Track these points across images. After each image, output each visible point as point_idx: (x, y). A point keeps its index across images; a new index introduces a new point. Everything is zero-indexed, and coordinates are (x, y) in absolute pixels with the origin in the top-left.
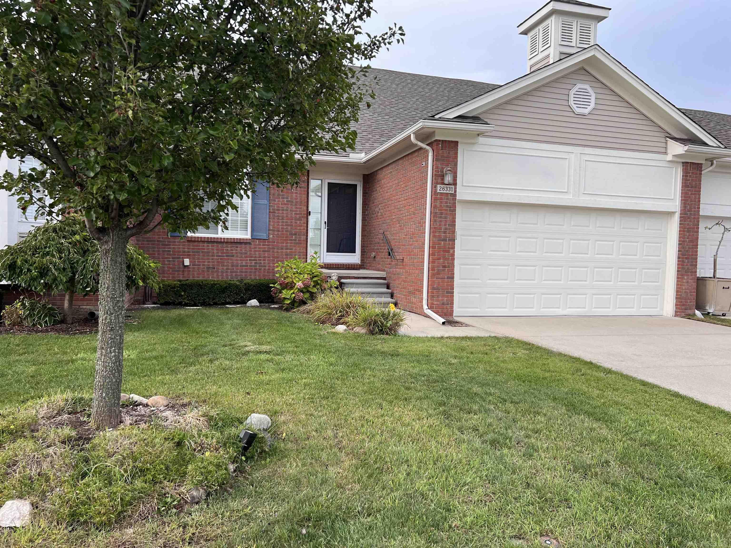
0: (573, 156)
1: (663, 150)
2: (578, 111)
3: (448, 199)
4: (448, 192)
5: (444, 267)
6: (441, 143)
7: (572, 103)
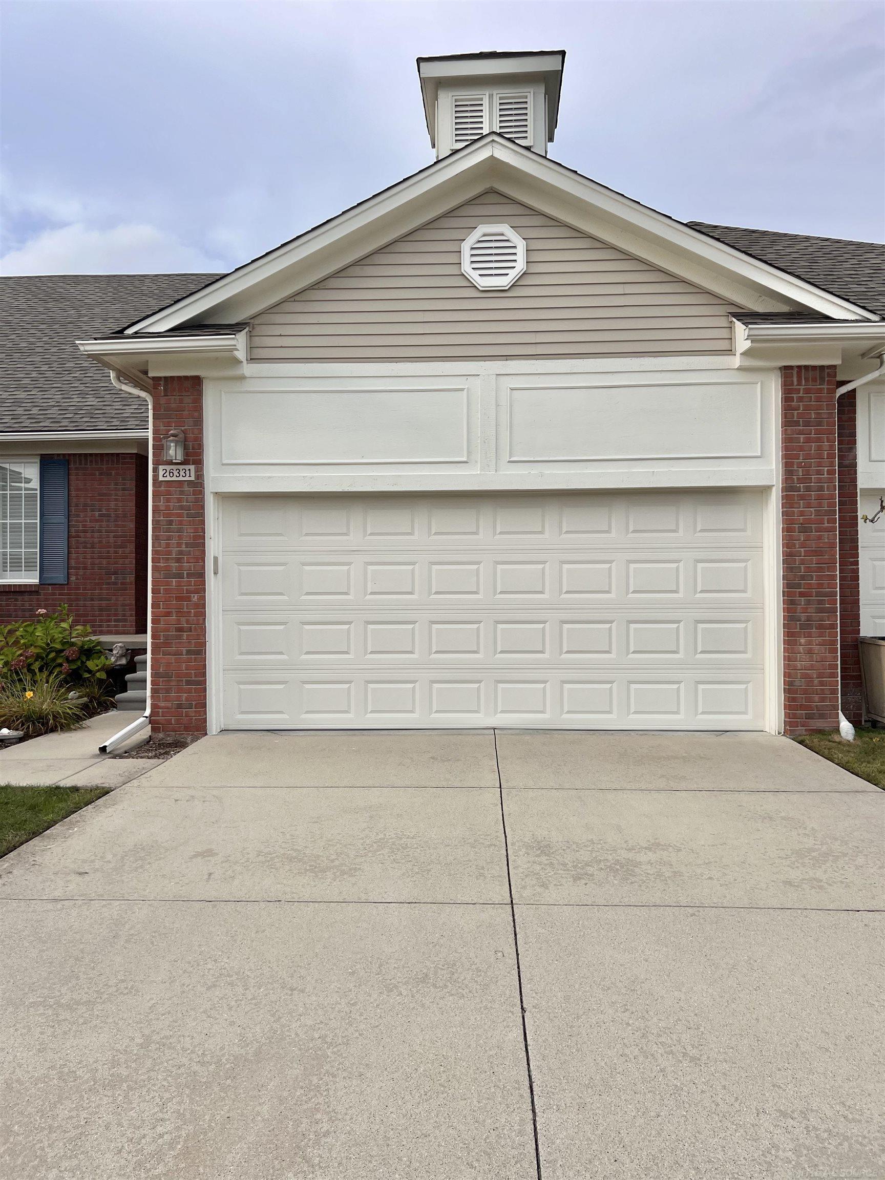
0: (477, 382)
1: (724, 345)
2: (484, 283)
3: (182, 493)
4: (181, 478)
5: (180, 630)
6: (162, 383)
7: (467, 267)
